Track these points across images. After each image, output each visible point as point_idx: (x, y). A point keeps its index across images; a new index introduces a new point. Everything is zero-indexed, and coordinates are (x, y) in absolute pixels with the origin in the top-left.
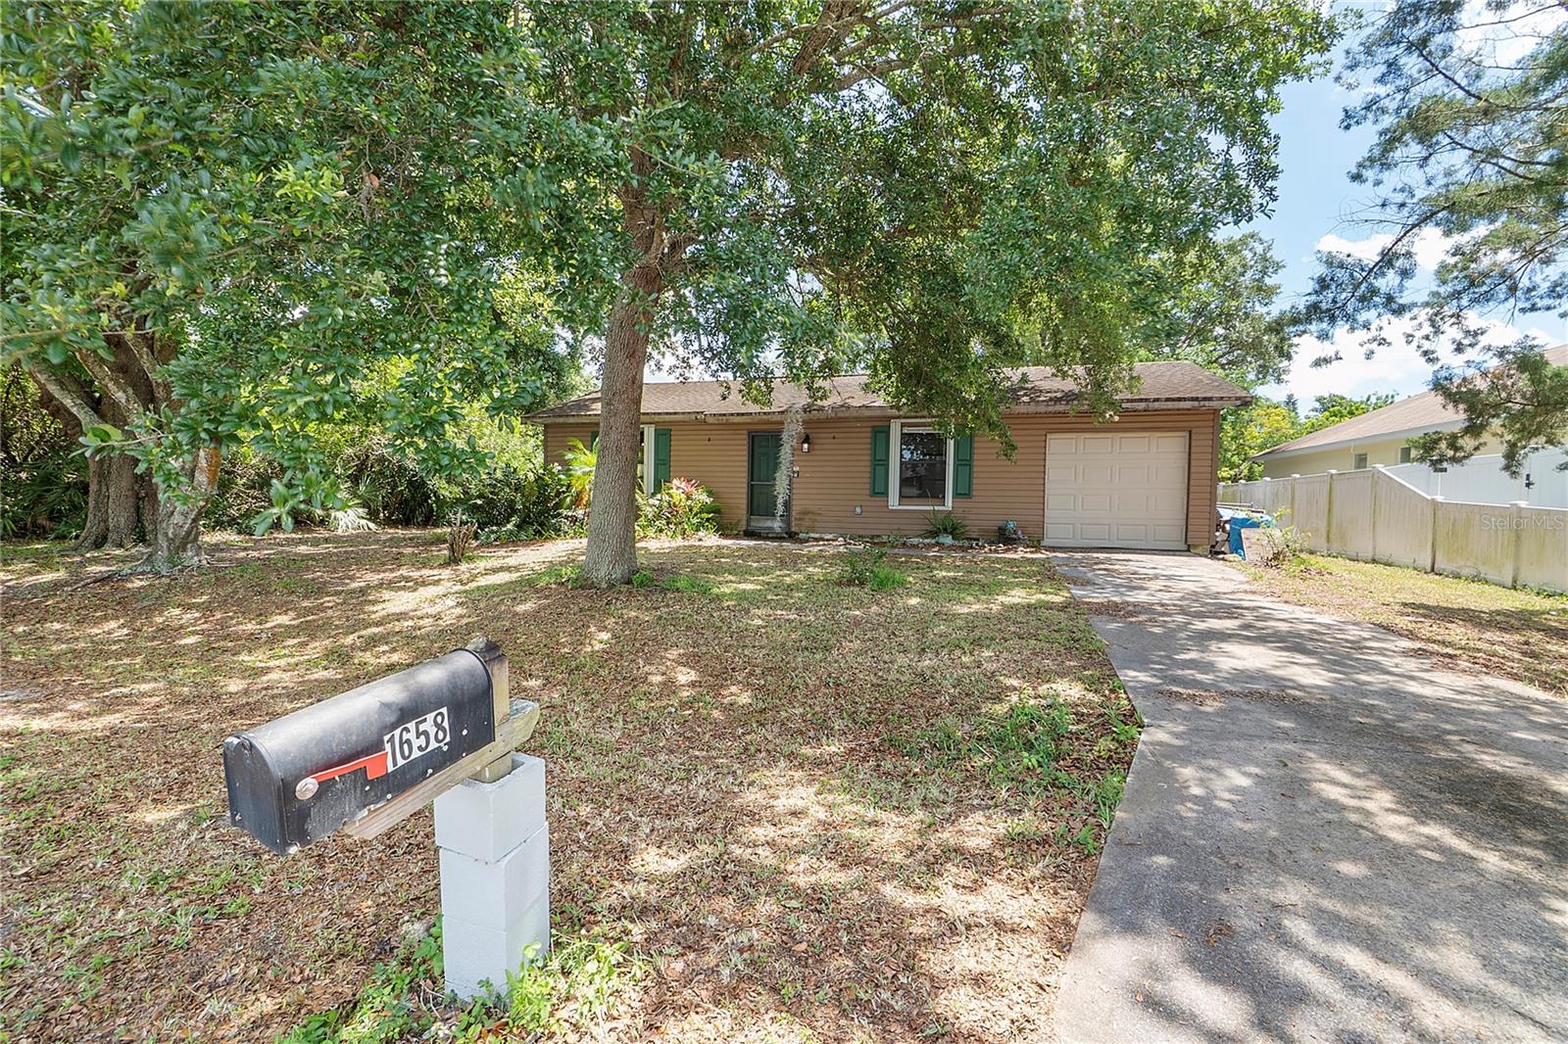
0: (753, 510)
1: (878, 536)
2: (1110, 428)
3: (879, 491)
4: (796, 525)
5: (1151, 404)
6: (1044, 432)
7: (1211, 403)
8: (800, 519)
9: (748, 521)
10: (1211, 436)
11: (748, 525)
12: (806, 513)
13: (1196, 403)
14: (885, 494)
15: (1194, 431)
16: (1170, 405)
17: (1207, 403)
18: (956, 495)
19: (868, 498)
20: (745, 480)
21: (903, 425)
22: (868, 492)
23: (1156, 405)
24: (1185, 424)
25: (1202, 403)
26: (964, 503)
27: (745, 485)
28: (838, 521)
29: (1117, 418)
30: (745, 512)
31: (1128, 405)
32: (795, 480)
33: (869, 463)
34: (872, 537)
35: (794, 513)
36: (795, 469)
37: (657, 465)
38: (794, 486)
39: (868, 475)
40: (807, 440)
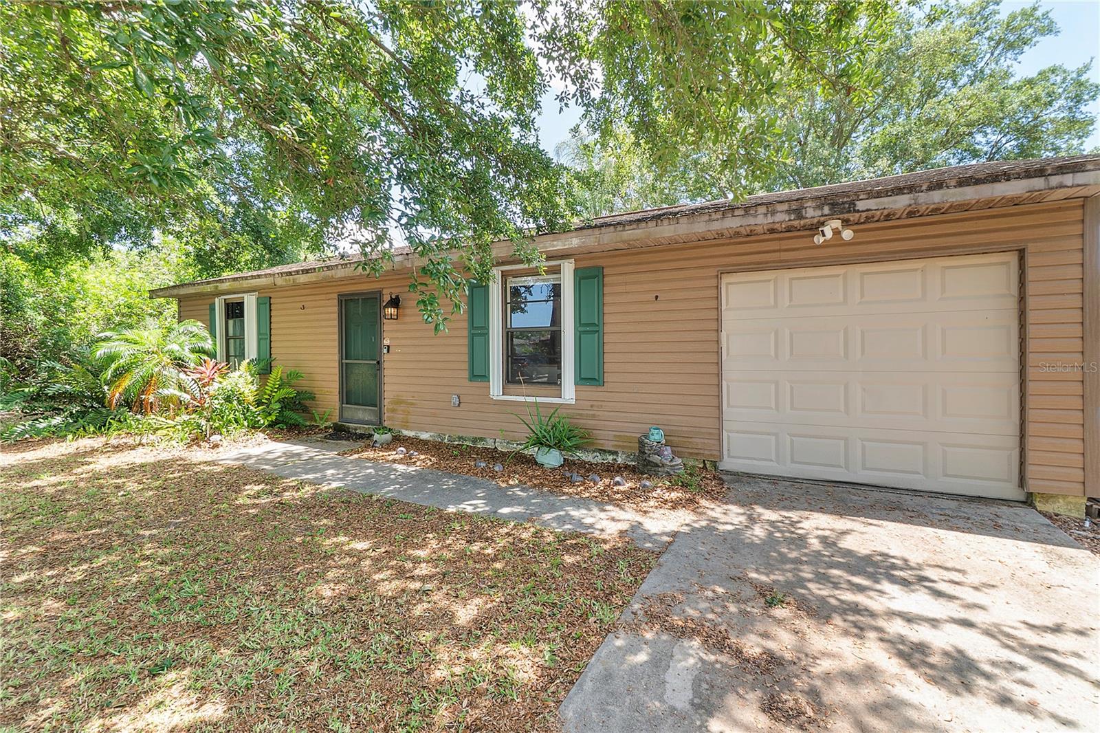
0: (347, 396)
1: (482, 439)
2: (838, 256)
3: (479, 375)
4: (390, 418)
5: (923, 197)
6: (713, 272)
7: (1080, 178)
8: (393, 411)
9: (341, 410)
10: (1077, 258)
11: (341, 415)
12: (399, 402)
13: (1038, 183)
14: (485, 377)
15: (1031, 248)
16: (970, 194)
17: (1068, 179)
18: (580, 379)
19: (469, 383)
20: (337, 357)
21: (505, 275)
22: (466, 374)
23: (937, 196)
24: (1010, 236)
25: (1054, 180)
26: (591, 392)
27: (336, 365)
28: (434, 415)
29: (847, 234)
30: (337, 398)
31: (872, 204)
32: (386, 357)
33: (466, 333)
34: (475, 440)
35: (386, 402)
36: (386, 342)
37: (259, 340)
38: (386, 365)
39: (466, 350)
40: (395, 302)
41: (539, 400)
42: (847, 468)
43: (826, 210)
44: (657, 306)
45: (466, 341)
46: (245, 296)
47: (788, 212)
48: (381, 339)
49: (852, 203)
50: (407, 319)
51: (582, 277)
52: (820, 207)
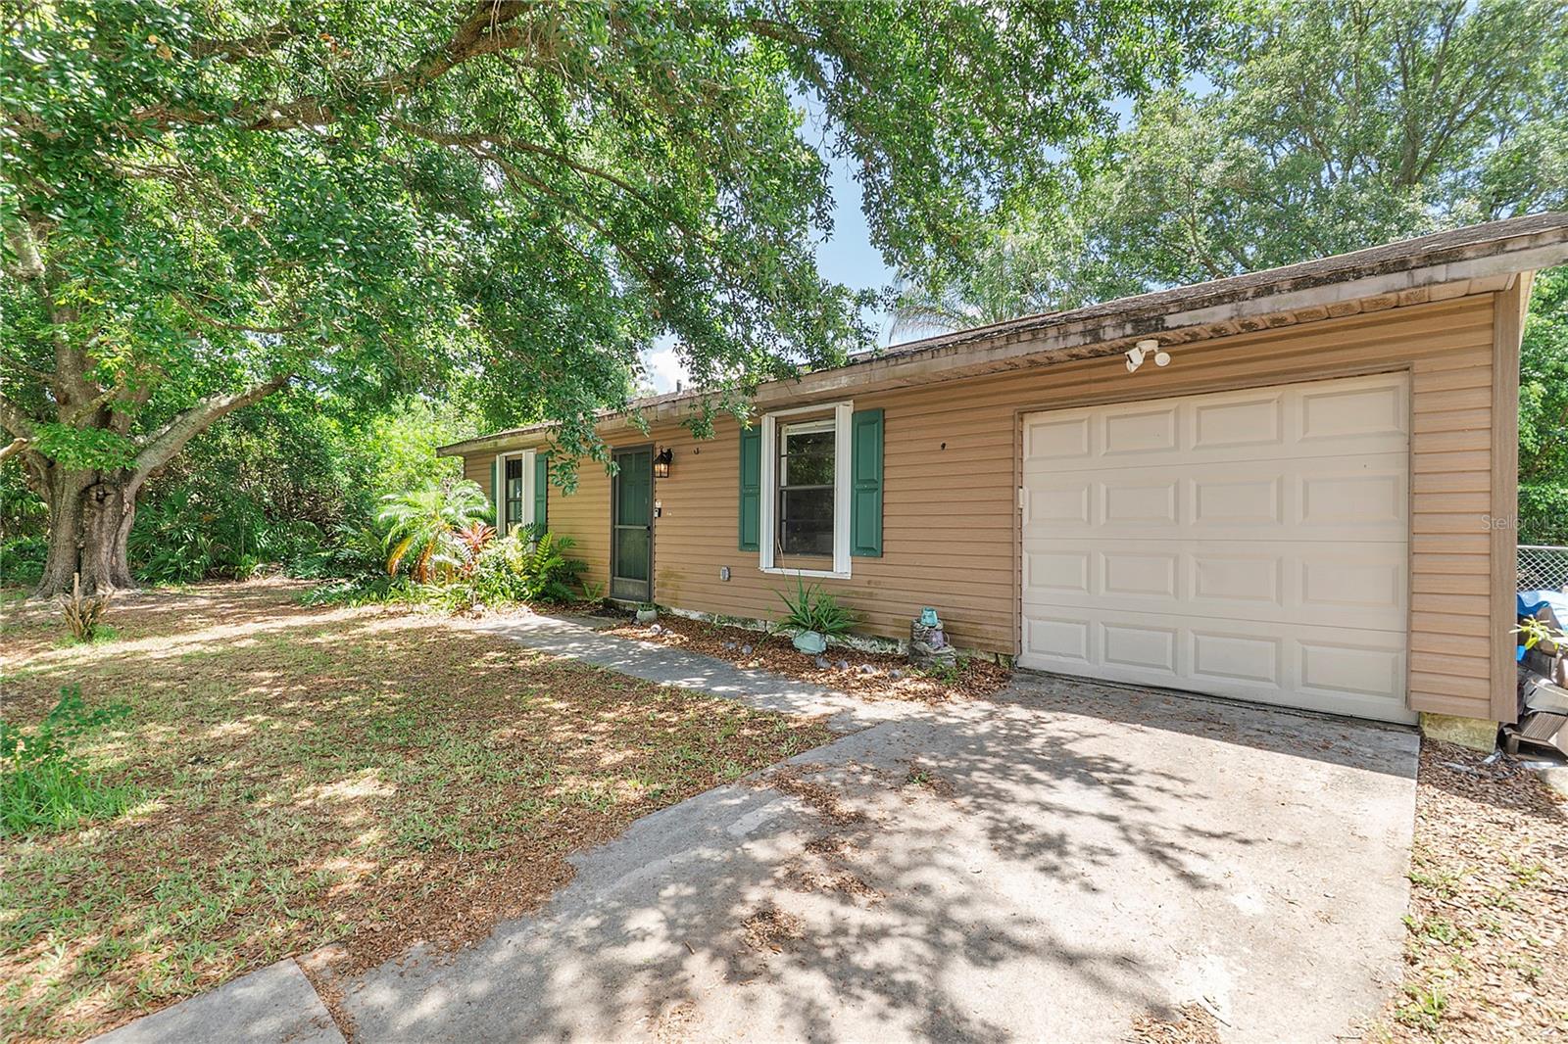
0: (619, 568)
1: (752, 621)
3: (750, 544)
4: (660, 594)
5: (1248, 307)
7: (1457, 270)
8: (663, 585)
9: (613, 583)
11: (612, 590)
12: (668, 575)
13: (1399, 279)
14: (755, 546)
15: (1419, 365)
17: (1440, 272)
18: (859, 549)
19: (740, 553)
20: (609, 522)
21: (779, 422)
22: (736, 542)
23: (1265, 304)
24: (1389, 350)
25: (1421, 275)
26: (871, 566)
27: (609, 530)
28: (704, 591)
29: (1162, 359)
30: (608, 569)
31: (1184, 318)
32: (658, 522)
33: (737, 493)
34: (745, 622)
35: (656, 575)
36: (658, 505)
37: (536, 502)
38: (657, 531)
39: (736, 513)
40: (666, 458)
41: (803, 573)
42: (1175, 670)
43: (1129, 329)
44: (944, 457)
45: (736, 503)
46: (523, 452)
47: (1083, 333)
48: (653, 500)
49: (1160, 319)
50: (679, 477)
51: (860, 421)
52: (1121, 326)
